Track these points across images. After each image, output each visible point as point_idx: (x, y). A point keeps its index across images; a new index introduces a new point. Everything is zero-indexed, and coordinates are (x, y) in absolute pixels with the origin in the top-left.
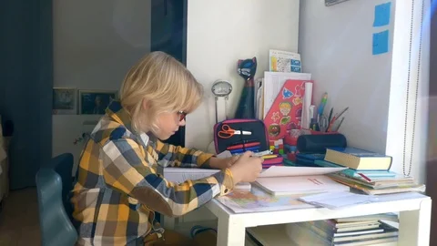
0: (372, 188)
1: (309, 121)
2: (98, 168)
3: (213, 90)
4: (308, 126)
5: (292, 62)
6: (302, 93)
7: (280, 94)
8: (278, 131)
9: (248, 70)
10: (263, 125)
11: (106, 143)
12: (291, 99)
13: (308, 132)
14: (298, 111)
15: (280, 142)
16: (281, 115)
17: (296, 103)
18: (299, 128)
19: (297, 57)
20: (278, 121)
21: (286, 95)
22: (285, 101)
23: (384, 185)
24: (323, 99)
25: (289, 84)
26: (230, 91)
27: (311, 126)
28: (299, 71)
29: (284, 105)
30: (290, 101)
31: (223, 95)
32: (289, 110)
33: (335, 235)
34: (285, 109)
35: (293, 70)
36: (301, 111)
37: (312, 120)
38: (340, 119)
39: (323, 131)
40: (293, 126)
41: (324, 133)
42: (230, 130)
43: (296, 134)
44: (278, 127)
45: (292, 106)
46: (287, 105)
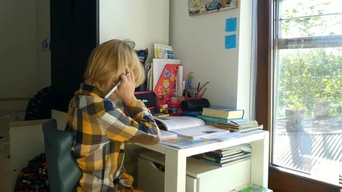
0: (238, 129)
1: (182, 92)
2: (100, 131)
4: (181, 95)
5: (168, 52)
6: (176, 73)
7: (163, 73)
8: (162, 99)
9: (143, 58)
10: (154, 94)
11: (103, 114)
12: (169, 77)
13: (183, 99)
14: (174, 85)
15: (166, 106)
16: (164, 88)
17: (172, 80)
18: (175, 96)
19: (170, 48)
20: (162, 92)
21: (166, 74)
22: (166, 78)
23: (244, 126)
24: (190, 77)
25: (167, 67)
27: (184, 94)
28: (172, 58)
29: (165, 81)
32: (168, 84)
33: (222, 159)
34: (166, 84)
35: (169, 57)
37: (185, 90)
38: (204, 89)
40: (171, 96)
41: (194, 98)
43: (174, 100)
44: (162, 96)
45: (170, 82)
46: (167, 81)
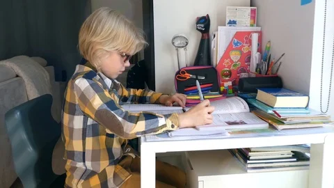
0: (283, 123)
1: (255, 66)
3: (173, 43)
4: (254, 71)
6: (250, 42)
7: (231, 44)
8: (230, 74)
9: (202, 26)
10: (215, 70)
12: (241, 48)
13: (253, 76)
14: (248, 57)
15: (229, 83)
16: (232, 61)
17: (245, 51)
18: (249, 71)
20: (229, 67)
21: (236, 44)
22: (236, 49)
24: (267, 47)
25: (238, 35)
26: (187, 43)
27: (256, 71)
29: (234, 52)
30: (240, 49)
31: (183, 47)
32: (239, 57)
33: (248, 162)
34: (235, 56)
36: (250, 58)
37: (258, 65)
38: (279, 63)
39: (263, 74)
40: (243, 70)
41: (265, 76)
42: (186, 74)
44: (230, 72)
45: (242, 53)
46: (238, 53)
